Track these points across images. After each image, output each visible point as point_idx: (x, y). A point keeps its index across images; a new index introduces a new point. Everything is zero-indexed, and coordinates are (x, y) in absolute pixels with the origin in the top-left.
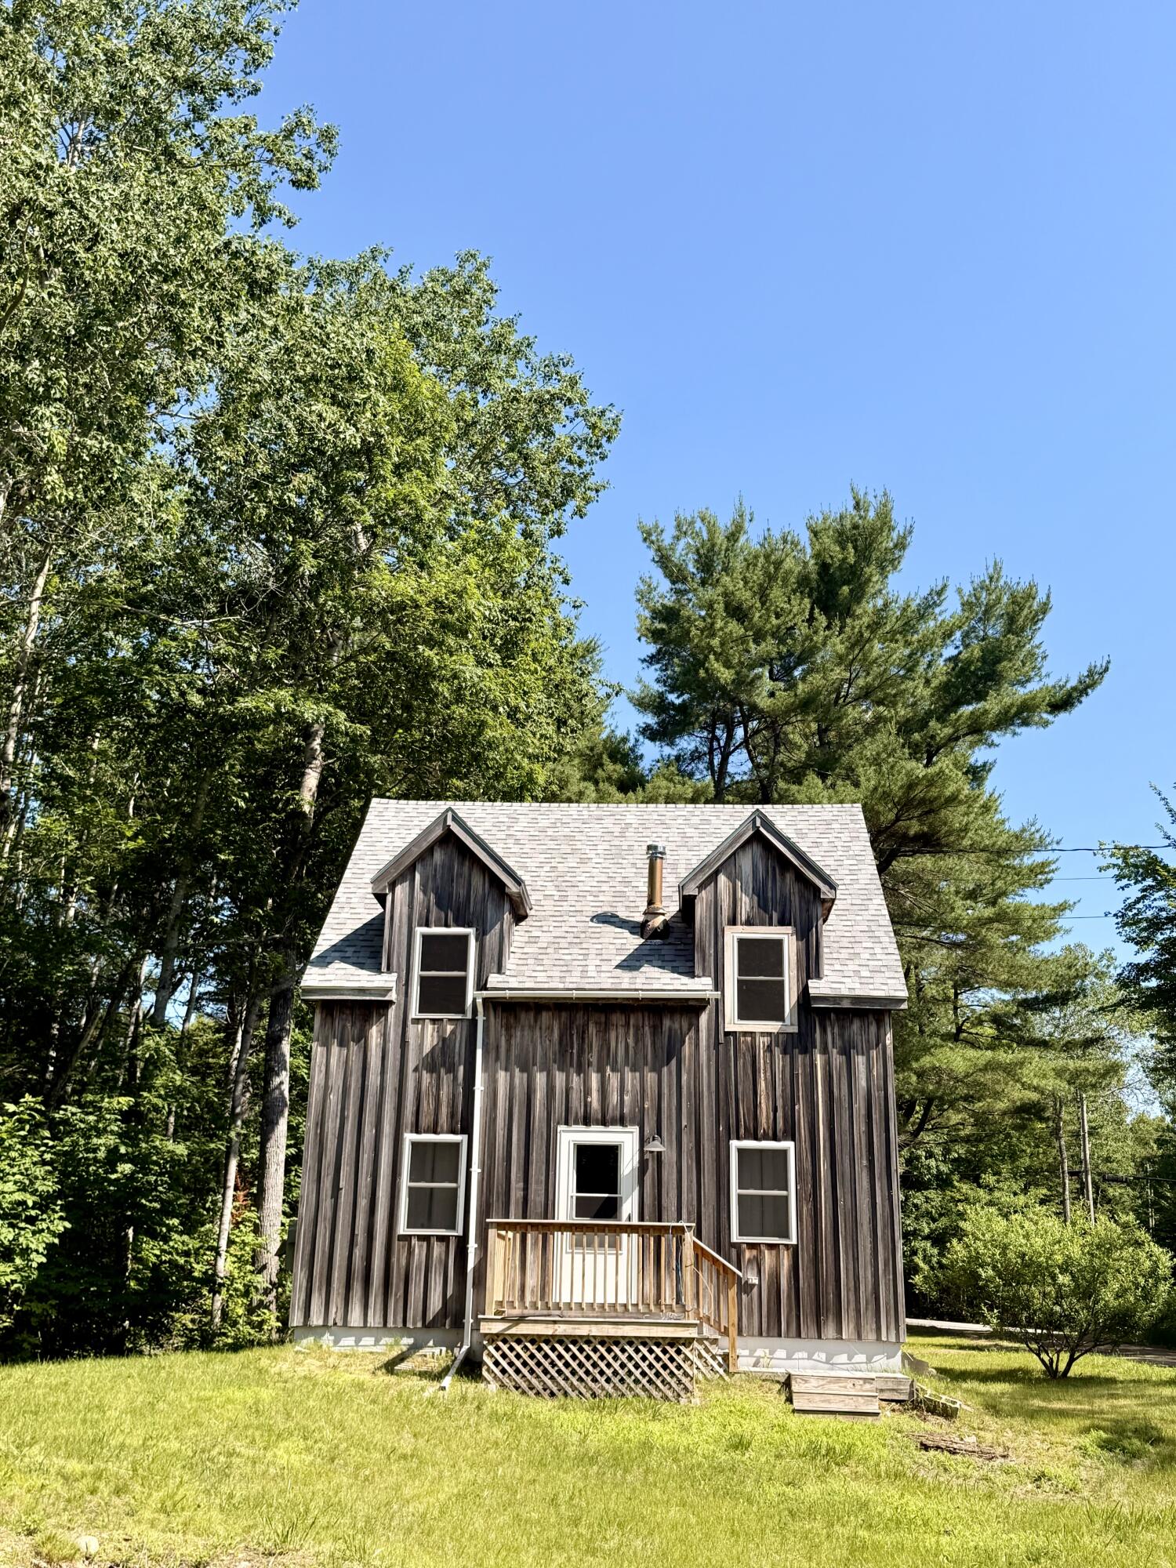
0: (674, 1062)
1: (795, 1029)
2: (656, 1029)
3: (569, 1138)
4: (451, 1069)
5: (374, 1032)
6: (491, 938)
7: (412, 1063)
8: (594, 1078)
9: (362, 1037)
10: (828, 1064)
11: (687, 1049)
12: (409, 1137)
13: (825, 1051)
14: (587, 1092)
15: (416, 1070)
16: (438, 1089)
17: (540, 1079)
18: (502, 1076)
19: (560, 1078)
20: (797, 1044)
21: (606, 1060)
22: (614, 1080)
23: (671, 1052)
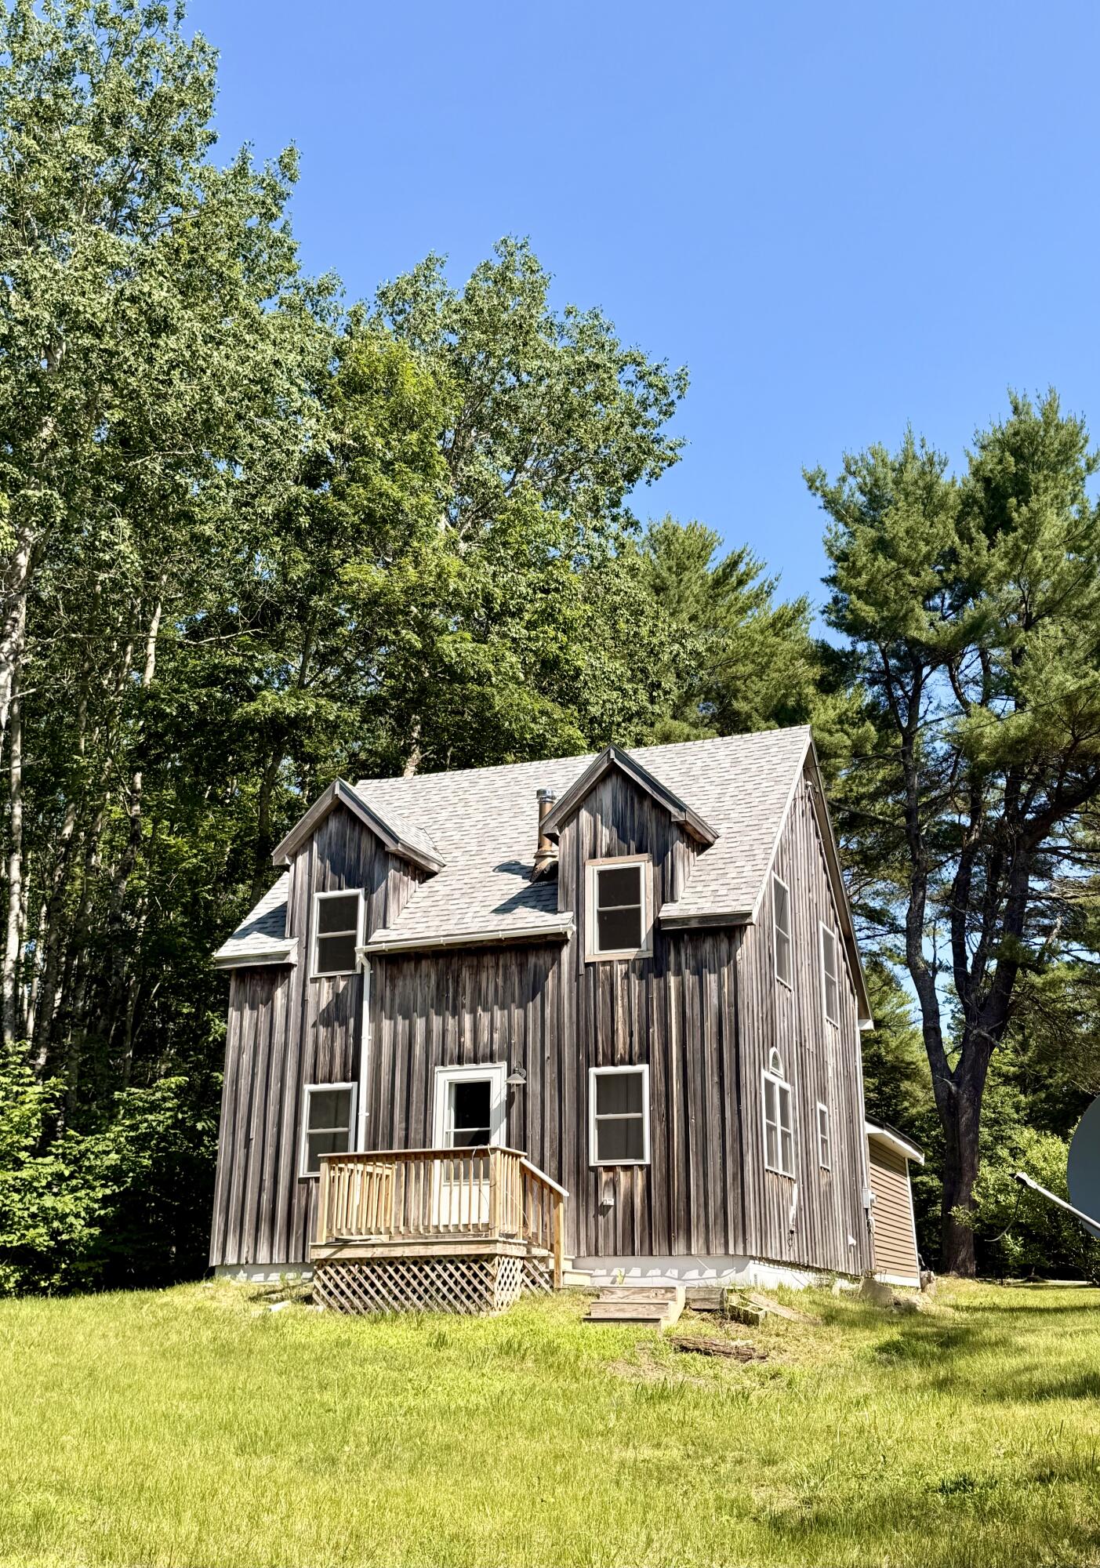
0: (538, 997)
1: (650, 954)
2: (522, 967)
3: (446, 1078)
4: (344, 1023)
5: (279, 993)
6: (379, 897)
7: (311, 1018)
8: (467, 1019)
9: (269, 999)
10: (682, 986)
11: (550, 983)
12: (308, 1088)
13: (678, 972)
14: (461, 1033)
15: (314, 1025)
16: (333, 1042)
17: (420, 1023)
18: (386, 1024)
19: (436, 1021)
20: (653, 968)
21: (479, 1000)
22: (485, 1019)
23: (536, 988)
